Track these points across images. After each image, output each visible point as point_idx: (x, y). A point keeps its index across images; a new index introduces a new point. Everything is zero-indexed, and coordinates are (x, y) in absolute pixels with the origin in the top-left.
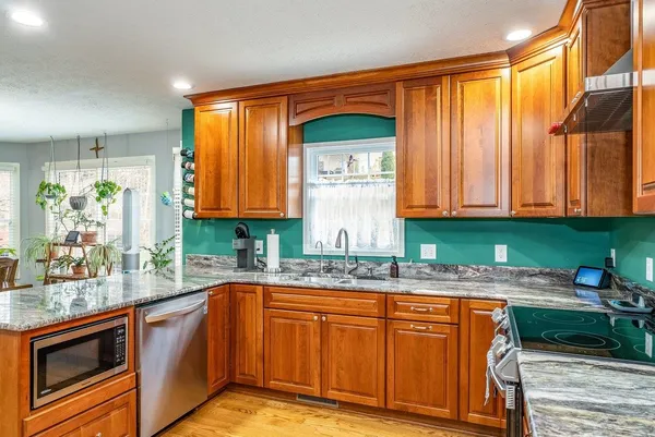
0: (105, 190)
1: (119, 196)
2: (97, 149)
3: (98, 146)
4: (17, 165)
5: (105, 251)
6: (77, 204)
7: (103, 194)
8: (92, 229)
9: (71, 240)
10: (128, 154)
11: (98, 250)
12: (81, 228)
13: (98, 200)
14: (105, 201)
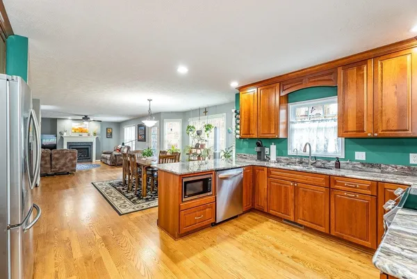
0: (208, 127)
1: (213, 130)
2: (206, 112)
3: (206, 111)
4: (181, 120)
5: (208, 151)
6: (199, 134)
7: (207, 129)
8: (204, 143)
9: (197, 147)
10: (216, 114)
11: (205, 151)
12: (200, 142)
13: (206, 131)
14: (208, 132)
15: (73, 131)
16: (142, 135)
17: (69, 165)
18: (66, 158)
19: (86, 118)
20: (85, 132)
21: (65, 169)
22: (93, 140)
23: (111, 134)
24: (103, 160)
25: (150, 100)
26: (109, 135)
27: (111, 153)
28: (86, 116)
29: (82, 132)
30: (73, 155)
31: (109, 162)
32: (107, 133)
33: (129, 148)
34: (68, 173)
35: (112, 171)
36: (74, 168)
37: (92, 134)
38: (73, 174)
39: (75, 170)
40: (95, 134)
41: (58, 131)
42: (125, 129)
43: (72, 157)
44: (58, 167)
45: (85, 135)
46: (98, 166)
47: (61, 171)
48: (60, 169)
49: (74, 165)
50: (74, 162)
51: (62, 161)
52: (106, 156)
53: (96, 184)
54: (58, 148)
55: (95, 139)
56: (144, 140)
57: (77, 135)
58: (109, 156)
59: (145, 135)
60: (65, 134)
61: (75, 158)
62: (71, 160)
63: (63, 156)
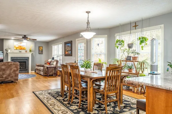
2: (136, 26)
4: (107, 36)
6: (130, 46)
7: (142, 42)
10: (149, 26)
11: (139, 63)
12: (132, 55)
13: (140, 44)
14: (143, 44)
15: (15, 48)
16: (69, 51)
17: (13, 75)
18: (11, 69)
19: (25, 37)
20: (24, 49)
21: (10, 79)
22: (29, 55)
23: (42, 51)
24: (37, 71)
25: (88, 12)
26: (41, 52)
27: (43, 66)
28: (25, 36)
29: (21, 49)
30: (16, 67)
31: (42, 73)
32: (39, 50)
33: (57, 62)
34: (12, 82)
35: (46, 81)
36: (17, 78)
37: (28, 51)
38: (16, 82)
39: (17, 80)
40: (30, 51)
41: (4, 49)
42: (53, 47)
43: (15, 69)
44: (4, 76)
45: (23, 51)
46: (33, 76)
47: (7, 80)
48: (6, 78)
49: (17, 75)
50: (17, 72)
51: (8, 72)
52: (39, 68)
53: (37, 93)
54: (5, 61)
55: (31, 55)
56: (71, 55)
57: (17, 51)
58: (42, 68)
59: (71, 50)
60: (9, 51)
61: (18, 70)
62: (14, 71)
63: (8, 68)
